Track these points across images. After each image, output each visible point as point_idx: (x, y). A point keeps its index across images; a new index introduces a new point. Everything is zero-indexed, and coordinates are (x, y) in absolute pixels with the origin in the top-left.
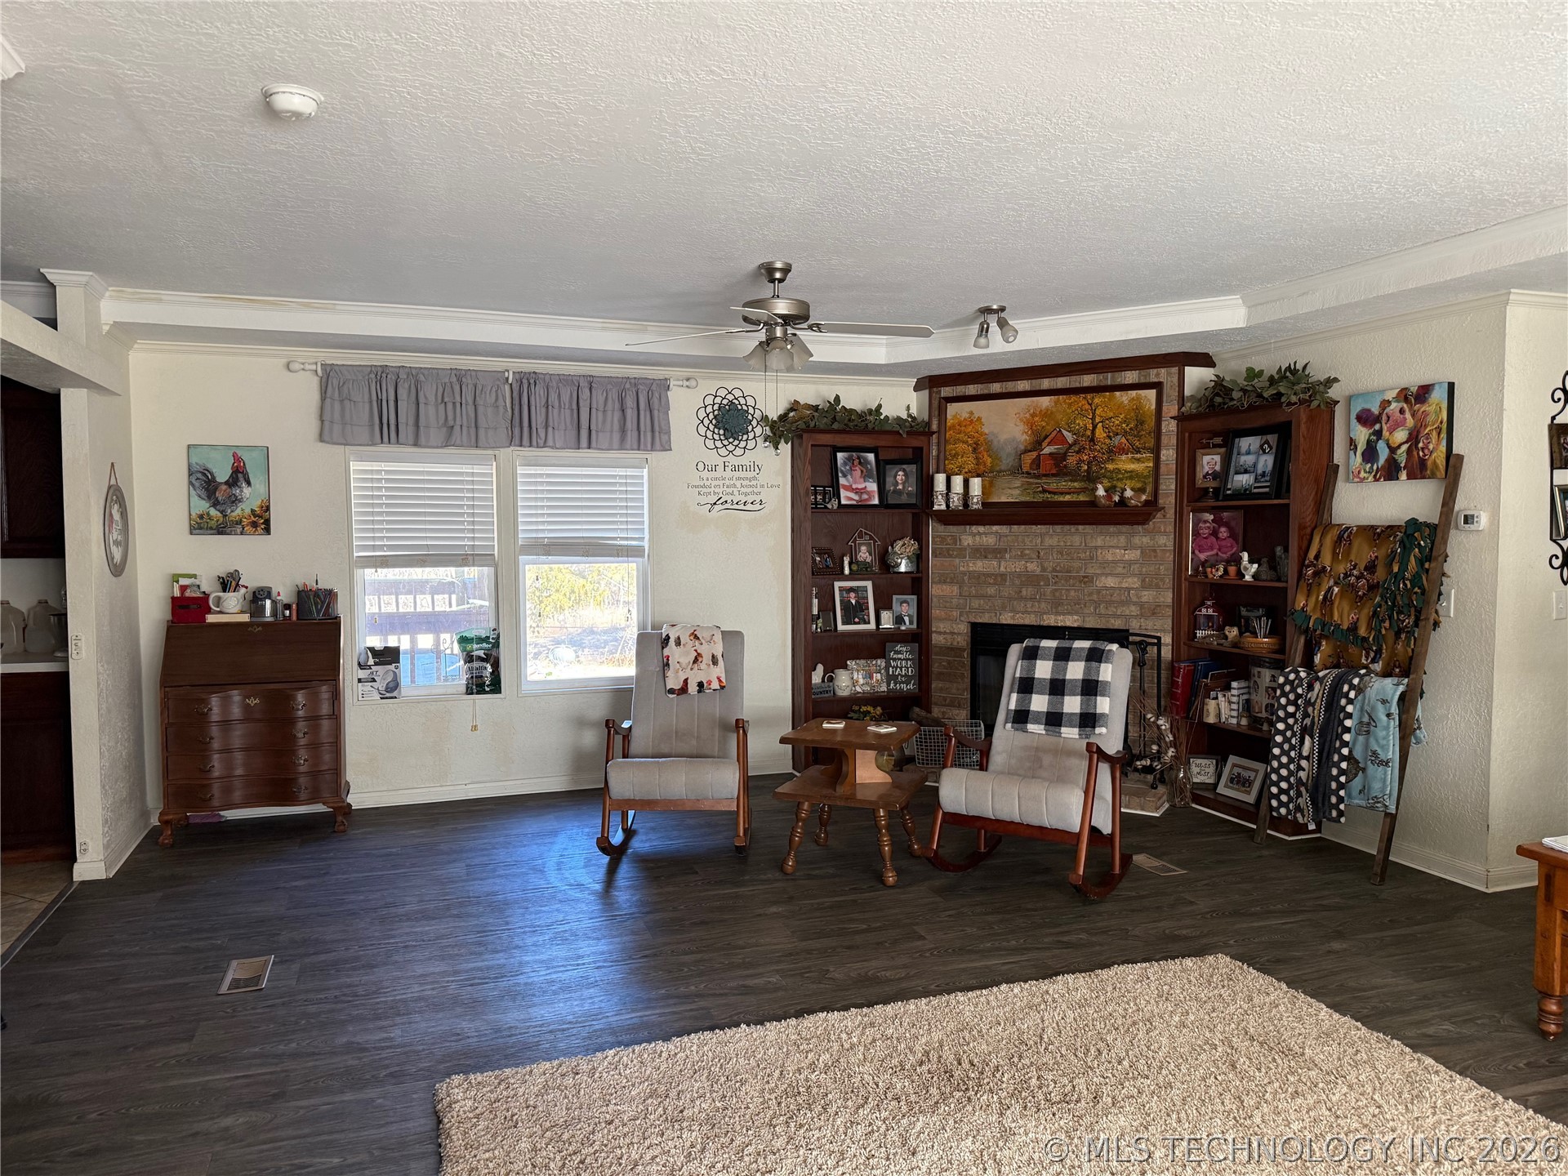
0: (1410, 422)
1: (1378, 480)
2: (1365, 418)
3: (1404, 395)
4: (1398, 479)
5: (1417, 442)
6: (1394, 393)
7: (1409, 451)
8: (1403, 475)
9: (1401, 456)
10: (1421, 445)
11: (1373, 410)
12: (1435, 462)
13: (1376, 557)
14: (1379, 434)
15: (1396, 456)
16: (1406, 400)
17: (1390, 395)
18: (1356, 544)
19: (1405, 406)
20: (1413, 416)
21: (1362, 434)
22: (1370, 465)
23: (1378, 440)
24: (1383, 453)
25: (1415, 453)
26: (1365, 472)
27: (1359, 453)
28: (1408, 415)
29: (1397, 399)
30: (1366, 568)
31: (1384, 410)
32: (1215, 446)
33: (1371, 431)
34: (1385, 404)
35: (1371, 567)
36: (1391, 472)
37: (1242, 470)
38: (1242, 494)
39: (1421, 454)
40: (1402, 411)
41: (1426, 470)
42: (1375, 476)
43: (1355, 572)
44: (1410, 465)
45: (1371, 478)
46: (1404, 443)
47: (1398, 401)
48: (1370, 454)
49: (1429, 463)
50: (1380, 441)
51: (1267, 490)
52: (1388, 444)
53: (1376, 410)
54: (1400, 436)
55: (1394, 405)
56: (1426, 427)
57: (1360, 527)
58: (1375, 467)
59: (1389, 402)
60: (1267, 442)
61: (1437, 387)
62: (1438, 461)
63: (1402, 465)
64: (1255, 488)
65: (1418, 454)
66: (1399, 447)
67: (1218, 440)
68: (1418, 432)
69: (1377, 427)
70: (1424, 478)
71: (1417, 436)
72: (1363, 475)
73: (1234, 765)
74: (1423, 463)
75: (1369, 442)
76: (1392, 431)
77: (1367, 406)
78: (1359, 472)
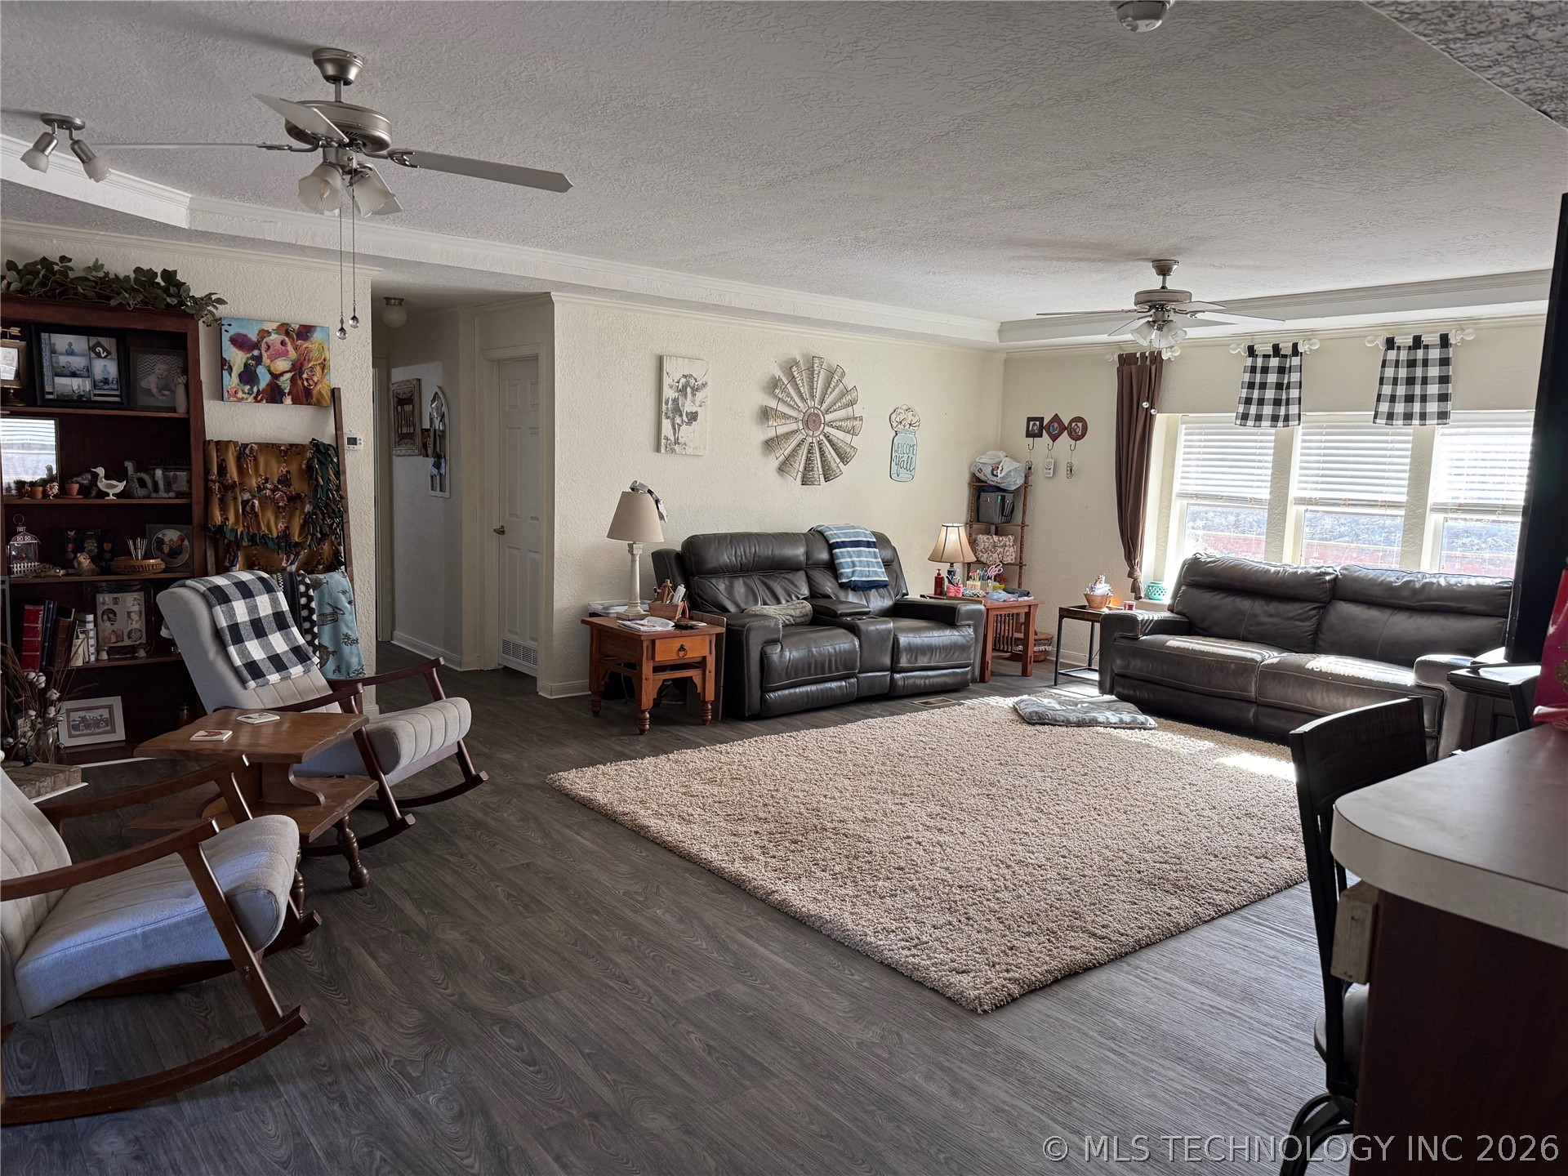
0: (293, 354)
1: (259, 402)
2: (240, 342)
3: (285, 329)
4: (282, 402)
5: (301, 373)
6: (275, 326)
7: (293, 380)
8: (288, 400)
9: (285, 382)
10: (305, 376)
11: (250, 336)
12: (320, 392)
13: (288, 472)
14: (258, 360)
15: (279, 383)
16: (287, 333)
17: (270, 327)
18: (261, 460)
19: (287, 339)
20: (296, 349)
21: (237, 358)
22: (249, 387)
23: (257, 365)
24: (264, 380)
25: (299, 382)
26: (243, 392)
27: (235, 373)
28: (290, 347)
29: (278, 331)
30: (279, 482)
31: (263, 338)
32: (13, 337)
33: (250, 355)
34: (264, 333)
35: (285, 480)
36: (274, 395)
37: (68, 373)
38: (73, 401)
39: (306, 384)
40: (283, 343)
41: (312, 398)
42: (255, 398)
43: (269, 486)
44: (294, 392)
45: (251, 399)
46: (287, 372)
47: (277, 333)
48: (248, 376)
49: (315, 392)
50: (260, 367)
51: (117, 399)
52: (269, 371)
53: (254, 337)
54: (282, 365)
55: (274, 336)
56: (309, 361)
57: (260, 445)
58: (255, 389)
59: (269, 333)
60: (99, 344)
61: (318, 329)
62: (324, 392)
63: (287, 391)
64: (95, 395)
65: (303, 384)
66: (282, 374)
67: (15, 331)
68: (302, 365)
69: (256, 353)
70: (309, 404)
71: (301, 368)
72: (240, 395)
73: (68, 711)
74: (308, 393)
75: (246, 365)
76: (273, 359)
77: (244, 332)
78: (236, 392)
